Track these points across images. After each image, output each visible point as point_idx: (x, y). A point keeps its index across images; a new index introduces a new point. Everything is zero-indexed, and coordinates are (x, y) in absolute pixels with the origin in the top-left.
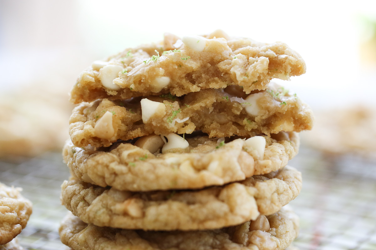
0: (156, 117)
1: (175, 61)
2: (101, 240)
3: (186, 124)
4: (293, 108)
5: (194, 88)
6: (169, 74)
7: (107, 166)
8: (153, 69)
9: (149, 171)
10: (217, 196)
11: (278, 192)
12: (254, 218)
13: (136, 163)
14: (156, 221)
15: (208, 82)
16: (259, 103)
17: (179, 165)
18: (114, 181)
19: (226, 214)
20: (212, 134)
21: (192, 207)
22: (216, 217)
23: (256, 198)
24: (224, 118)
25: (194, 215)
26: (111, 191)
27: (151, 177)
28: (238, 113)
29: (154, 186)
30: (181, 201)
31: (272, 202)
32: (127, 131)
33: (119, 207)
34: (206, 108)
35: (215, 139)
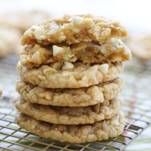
0: (59, 54)
1: (68, 28)
2: (33, 108)
3: (73, 57)
4: (122, 51)
5: (77, 41)
6: (66, 34)
7: (37, 76)
8: (58, 32)
9: (55, 80)
10: (86, 91)
11: (113, 90)
12: (102, 102)
13: (50, 76)
14: (58, 102)
15: (83, 38)
16: (106, 48)
17: (69, 77)
18: (40, 83)
19: (89, 100)
20: (85, 62)
21: (74, 97)
22: (85, 101)
23: (103, 93)
24: (90, 54)
25: (75, 100)
26: (38, 87)
27: (56, 82)
28: (97, 52)
29: (58, 87)
30: (69, 94)
31: (111, 94)
32: (46, 60)
33: (42, 95)
34: (82, 50)
35: (86, 64)
